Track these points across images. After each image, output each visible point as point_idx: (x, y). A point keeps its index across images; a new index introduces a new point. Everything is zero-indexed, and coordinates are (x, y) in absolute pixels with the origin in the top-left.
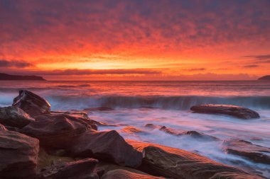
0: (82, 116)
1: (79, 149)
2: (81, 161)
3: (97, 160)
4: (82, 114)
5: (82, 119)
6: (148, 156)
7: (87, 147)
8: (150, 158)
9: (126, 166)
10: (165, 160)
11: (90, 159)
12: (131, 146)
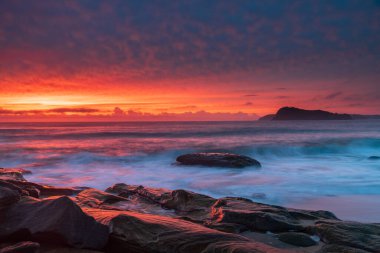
0: (13, 178)
1: (8, 229)
2: (11, 248)
3: (37, 244)
4: (12, 173)
5: (12, 181)
6: (117, 229)
7: (21, 225)
8: (120, 232)
9: (85, 248)
10: (142, 233)
11: (25, 244)
12: (92, 218)
